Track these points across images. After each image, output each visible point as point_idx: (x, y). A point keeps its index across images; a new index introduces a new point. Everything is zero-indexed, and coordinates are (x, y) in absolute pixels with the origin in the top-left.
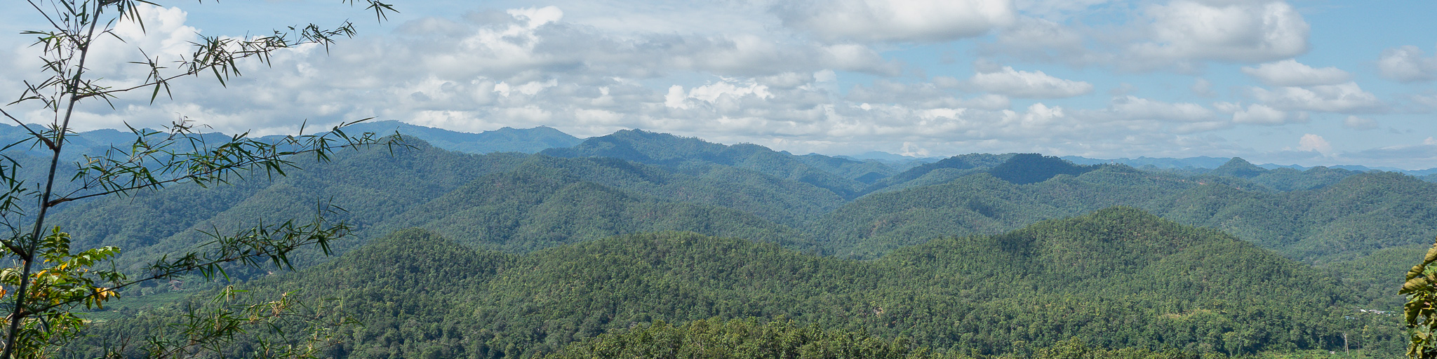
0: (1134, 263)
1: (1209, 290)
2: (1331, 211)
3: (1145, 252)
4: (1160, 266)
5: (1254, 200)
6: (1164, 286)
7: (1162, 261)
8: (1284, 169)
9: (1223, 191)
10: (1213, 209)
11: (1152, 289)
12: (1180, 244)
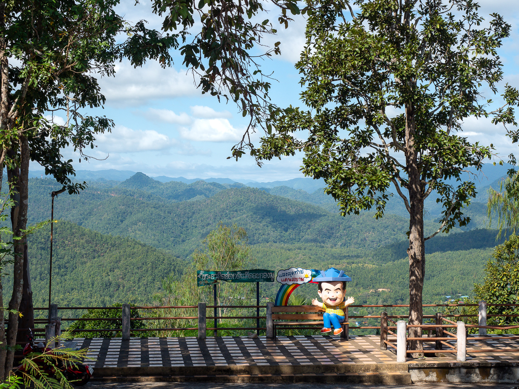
0: (65, 267)
1: (124, 287)
2: (208, 218)
3: (75, 257)
4: (86, 269)
5: (153, 209)
6: (91, 285)
7: (89, 264)
8: (174, 182)
9: (130, 202)
10: (122, 216)
11: (81, 288)
12: (101, 250)
